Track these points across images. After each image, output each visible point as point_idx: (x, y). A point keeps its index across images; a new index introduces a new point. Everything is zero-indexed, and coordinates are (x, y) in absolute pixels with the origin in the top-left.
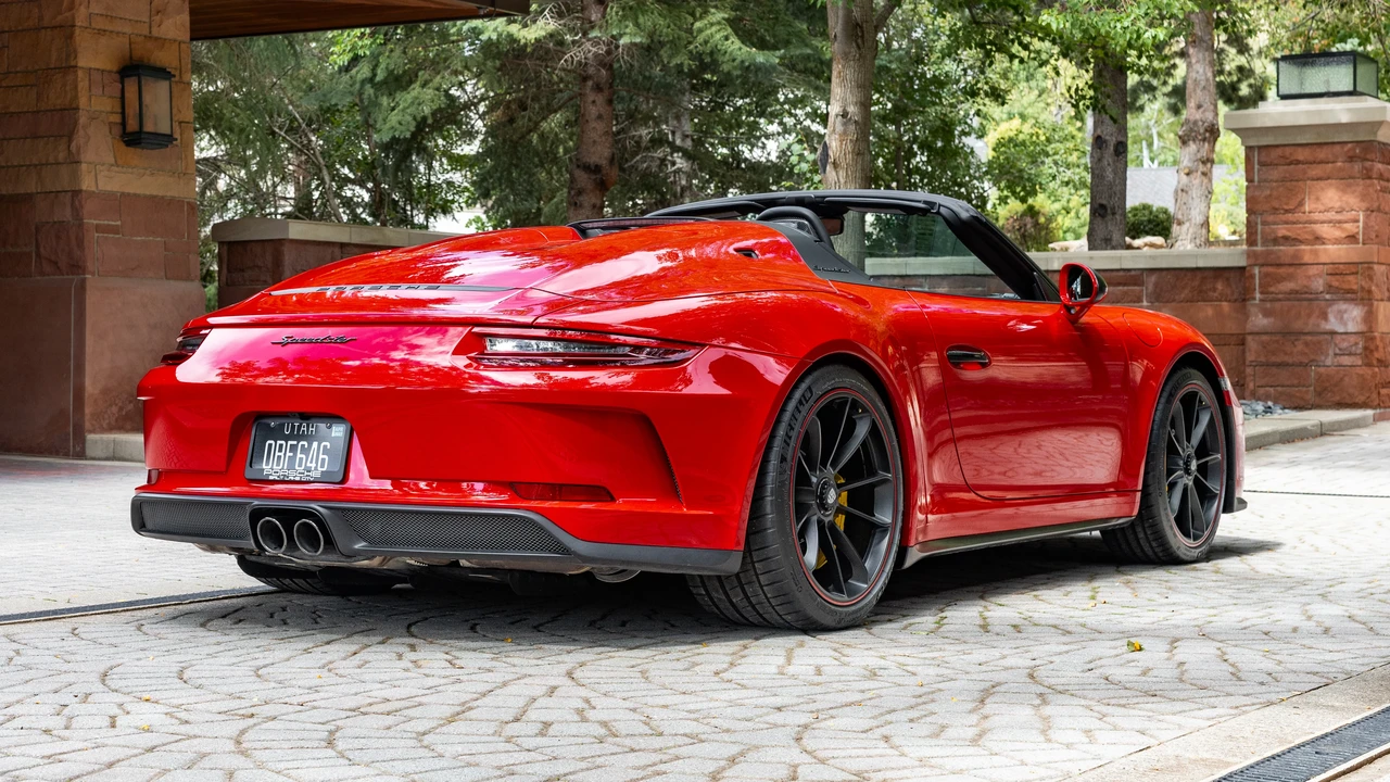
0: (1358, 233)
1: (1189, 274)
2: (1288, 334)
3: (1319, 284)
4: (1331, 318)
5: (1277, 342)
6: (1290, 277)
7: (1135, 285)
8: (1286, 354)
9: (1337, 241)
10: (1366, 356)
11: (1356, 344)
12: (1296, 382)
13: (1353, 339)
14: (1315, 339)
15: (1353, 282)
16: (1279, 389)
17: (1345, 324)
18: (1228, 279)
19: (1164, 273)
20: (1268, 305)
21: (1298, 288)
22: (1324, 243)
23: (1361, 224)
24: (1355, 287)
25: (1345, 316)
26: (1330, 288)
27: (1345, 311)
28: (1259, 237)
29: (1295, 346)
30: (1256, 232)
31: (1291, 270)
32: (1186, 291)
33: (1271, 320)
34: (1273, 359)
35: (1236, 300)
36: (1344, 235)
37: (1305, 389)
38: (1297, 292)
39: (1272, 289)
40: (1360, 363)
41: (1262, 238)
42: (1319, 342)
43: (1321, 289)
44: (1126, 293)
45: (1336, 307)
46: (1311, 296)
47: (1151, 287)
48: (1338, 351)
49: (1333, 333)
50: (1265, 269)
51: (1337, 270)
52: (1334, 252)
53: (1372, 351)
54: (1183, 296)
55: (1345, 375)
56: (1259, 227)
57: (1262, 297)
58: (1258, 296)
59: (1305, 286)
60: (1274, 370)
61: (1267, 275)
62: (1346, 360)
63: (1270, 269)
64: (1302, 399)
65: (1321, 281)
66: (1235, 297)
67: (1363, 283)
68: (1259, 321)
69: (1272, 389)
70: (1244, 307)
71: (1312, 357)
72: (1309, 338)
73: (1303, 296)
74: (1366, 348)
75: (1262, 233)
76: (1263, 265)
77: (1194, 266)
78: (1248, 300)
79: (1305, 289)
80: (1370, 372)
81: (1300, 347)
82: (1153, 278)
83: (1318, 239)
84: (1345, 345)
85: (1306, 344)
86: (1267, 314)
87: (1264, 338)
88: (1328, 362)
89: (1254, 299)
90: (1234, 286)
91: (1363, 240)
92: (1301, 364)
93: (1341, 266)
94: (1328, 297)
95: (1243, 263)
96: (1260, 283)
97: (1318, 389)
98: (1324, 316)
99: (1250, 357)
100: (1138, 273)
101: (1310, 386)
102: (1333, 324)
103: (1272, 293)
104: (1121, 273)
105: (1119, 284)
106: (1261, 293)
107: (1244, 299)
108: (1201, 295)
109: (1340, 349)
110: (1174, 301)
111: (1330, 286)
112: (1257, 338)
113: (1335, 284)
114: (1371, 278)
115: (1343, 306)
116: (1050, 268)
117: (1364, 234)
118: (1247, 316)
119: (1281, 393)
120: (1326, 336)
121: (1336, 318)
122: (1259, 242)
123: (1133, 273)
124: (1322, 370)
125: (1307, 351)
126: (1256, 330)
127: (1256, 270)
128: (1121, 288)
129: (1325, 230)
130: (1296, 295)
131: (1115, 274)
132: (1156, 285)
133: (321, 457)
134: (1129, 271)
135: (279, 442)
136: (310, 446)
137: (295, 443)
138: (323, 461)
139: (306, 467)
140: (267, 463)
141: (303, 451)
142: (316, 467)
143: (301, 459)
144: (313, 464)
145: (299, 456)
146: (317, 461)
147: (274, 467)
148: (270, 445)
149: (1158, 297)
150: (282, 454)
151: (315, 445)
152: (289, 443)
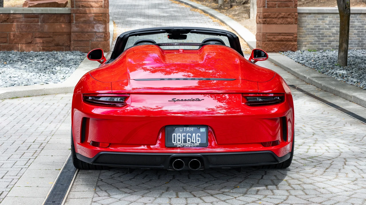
0: (102, 5)
1: (53, 15)
2: (82, 32)
3: (92, 19)
4: (95, 28)
5: (80, 34)
6: (84, 17)
7: (36, 18)
8: (83, 38)
9: (96, 7)
10: (105, 38)
11: (102, 35)
12: (86, 45)
13: (101, 34)
14: (91, 34)
15: (101, 18)
16: (81, 47)
17: (99, 30)
18: (64, 17)
19: (45, 15)
20: (77, 24)
21: (86, 20)
22: (93, 8)
23: (103, 3)
24: (102, 20)
25: (99, 28)
26: (95, 20)
27: (99, 26)
28: (75, 5)
29: (85, 36)
30: (74, 4)
31: (84, 15)
32: (52, 20)
33: (78, 28)
34: (79, 39)
35: (67, 23)
36: (98, 6)
37: (88, 47)
38: (86, 21)
39: (79, 20)
40: (103, 40)
41: (76, 6)
42: (92, 35)
43: (92, 20)
44: (34, 20)
45: (96, 25)
46: (89, 22)
47: (41, 19)
48: (97, 37)
49: (96, 32)
50: (76, 14)
51: (97, 15)
52: (95, 10)
53: (106, 37)
54: (51, 21)
55: (99, 43)
56: (75, 3)
57: (76, 22)
58: (74, 22)
59: (88, 19)
60: (79, 42)
61: (77, 16)
62: (99, 39)
63: (78, 14)
64: (88, 50)
65: (92, 18)
66: (67, 22)
67: (104, 19)
68: (74, 29)
69: (79, 48)
70: (71, 25)
71: (90, 39)
72: (89, 33)
74: (105, 36)
75: (76, 4)
76: (76, 13)
77: (55, 13)
78: (72, 23)
79: (88, 20)
80: (106, 43)
81: (86, 35)
82: (42, 16)
83: (92, 7)
84: (99, 35)
85: (88, 35)
86: (77, 27)
87: (76, 33)
88: (94, 40)
89: (73, 22)
90: (66, 19)
91: (104, 7)
92: (87, 41)
93: (98, 14)
94: (94, 22)
95: (69, 12)
96: (75, 18)
97: (92, 47)
98: (93, 28)
99: (72, 39)
100: (38, 14)
101: (89, 46)
102: (95, 30)
103: (79, 21)
104: (33, 15)
105: (32, 18)
106: (75, 21)
107: (70, 22)
108: (56, 21)
109: (98, 36)
110: (48, 23)
111: (95, 19)
112: (74, 33)
113: (96, 19)
114: (106, 18)
115: (98, 25)
116: (10, 13)
117: (104, 5)
118: (71, 28)
119: (81, 49)
120: (94, 33)
121: (96, 28)
122: (75, 7)
123: (36, 14)
124: (93, 42)
125: (89, 37)
126: (74, 31)
127: (74, 15)
129: (93, 4)
130: (85, 22)
131: (30, 15)
132: (43, 18)
133: (197, 138)
134: (35, 14)
135: (178, 134)
136: (192, 135)
137: (185, 134)
138: (198, 140)
139: (191, 142)
140: (174, 141)
141: (189, 136)
142: (196, 142)
143: (189, 140)
144: (194, 141)
145: (188, 138)
146: (196, 140)
147: (178, 142)
148: (174, 135)
149: (44, 21)
150: (180, 138)
151: (194, 135)
152: (183, 134)
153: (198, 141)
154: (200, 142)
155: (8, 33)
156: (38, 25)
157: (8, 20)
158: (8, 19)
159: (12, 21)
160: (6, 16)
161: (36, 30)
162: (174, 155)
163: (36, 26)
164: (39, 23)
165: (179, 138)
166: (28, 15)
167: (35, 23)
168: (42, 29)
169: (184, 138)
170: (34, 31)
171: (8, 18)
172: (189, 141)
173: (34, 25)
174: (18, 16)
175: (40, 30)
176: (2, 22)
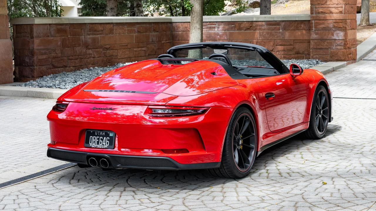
0: (342, 11)
1: (294, 22)
2: (322, 40)
3: (331, 26)
4: (335, 35)
5: (319, 42)
6: (323, 24)
7: (278, 25)
8: (322, 45)
9: (337, 13)
10: (345, 46)
11: (342, 43)
12: (325, 54)
13: (341, 41)
14: (330, 41)
15: (341, 25)
16: (320, 56)
17: (339, 37)
18: (305, 24)
19: (286, 22)
20: (317, 31)
21: (325, 27)
22: (333, 14)
23: (343, 8)
24: (342, 26)
25: (339, 35)
26: (334, 27)
27: (339, 33)
28: (314, 12)
29: (324, 43)
30: (313, 10)
31: (323, 21)
32: (293, 27)
33: (318, 36)
34: (318, 47)
35: (307, 30)
36: (338, 11)
37: (327, 56)
38: (325, 28)
39: (318, 27)
40: (343, 48)
41: (315, 12)
42: (331, 42)
43: (332, 27)
44: (275, 28)
45: (336, 32)
46: (329, 29)
47: (282, 26)
48: (337, 45)
49: (335, 40)
50: (316, 21)
51: (336, 21)
52: (336, 16)
53: (346, 45)
54: (292, 28)
55: (339, 52)
56: (314, 9)
57: (315, 29)
58: (314, 29)
59: (327, 26)
60: (319, 50)
61: (316, 23)
62: (339, 47)
63: (317, 21)
64: (326, 58)
65: (332, 25)
66: (307, 29)
67: (344, 25)
68: (314, 36)
69: (318, 56)
70: (310, 32)
71: (329, 46)
72: (328, 41)
73: (327, 29)
74: (345, 44)
75: (315, 10)
76: (315, 20)
77: (295, 20)
78: (311, 30)
79: (328, 27)
80: (346, 51)
81: (326, 43)
82: (283, 23)
83: (331, 13)
84: (339, 43)
85: (328, 43)
86: (316, 34)
87: (315, 41)
88: (334, 48)
89: (313, 30)
90: (307, 26)
91: (344, 13)
92: (326, 49)
93: (338, 20)
94: (334, 29)
95: (309, 19)
96: (314, 25)
97: (331, 56)
98: (333, 35)
99: (311, 47)
100: (279, 22)
101: (329, 55)
102: (335, 37)
103: (318, 28)
104: (274, 22)
105: (273, 25)
106: (315, 28)
107: (309, 29)
108: (297, 29)
109: (337, 44)
110: (289, 30)
111: (335, 26)
112: (313, 41)
113: (336, 25)
114: (346, 24)
115: (338, 32)
116: (253, 21)
117: (344, 11)
118: (310, 35)
119: (321, 57)
120: (333, 41)
121: (336, 35)
122: (314, 13)
123: (277, 22)
124: (332, 50)
125: (328, 45)
126: (313, 39)
127: (313, 21)
128: (274, 26)
129: (333, 10)
130: (325, 29)
131: (272, 22)
132: (284, 25)
133: (107, 141)
134: (276, 21)
135: (94, 137)
136: (103, 138)
137: (99, 137)
138: (108, 142)
139: (103, 144)
140: (91, 143)
141: (101, 139)
142: (106, 145)
143: (101, 142)
144: (105, 144)
145: (100, 141)
146: (106, 143)
147: (93, 144)
148: (91, 138)
149: (285, 29)
150: (95, 140)
151: (105, 138)
152: (97, 137)
154: (108, 145)
155: (251, 40)
156: (280, 33)
157: (251, 28)
158: (251, 27)
159: (254, 29)
160: (249, 24)
161: (277, 37)
162: (88, 154)
163: (278, 34)
164: (281, 31)
165: (94, 140)
166: (270, 22)
167: (277, 30)
168: (283, 37)
169: (98, 140)
170: (276, 38)
171: (251, 25)
172: (101, 144)
173: (276, 32)
174: (260, 23)
175: (281, 37)
176: (245, 30)
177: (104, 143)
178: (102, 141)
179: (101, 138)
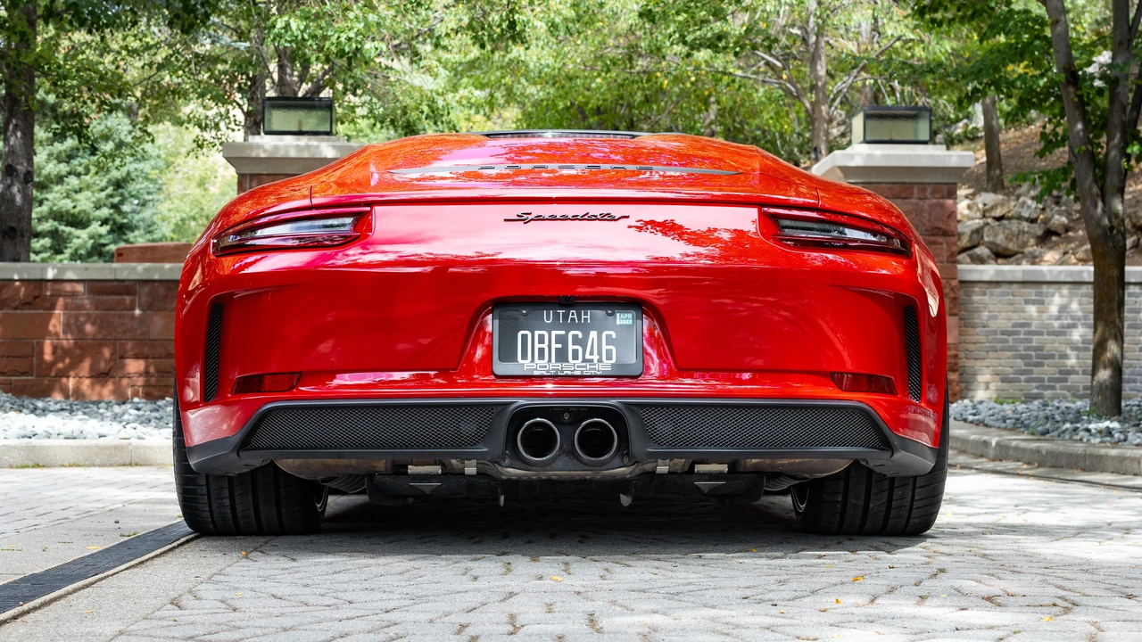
7: (127, 294)
19: (156, 285)
32: (177, 301)
44: (119, 302)
47: (143, 297)
54: (174, 305)
82: (146, 289)
100: (132, 283)
104: (116, 284)
105: (113, 293)
110: (165, 309)
116: (45, 278)
123: (126, 283)
128: (114, 297)
131: (108, 284)
132: (149, 295)
133: (605, 347)
134: (123, 281)
135: (537, 333)
136: (586, 336)
137: (563, 332)
138: (609, 353)
139: (584, 360)
140: (524, 356)
141: (576, 340)
142: (600, 361)
143: (575, 353)
144: (595, 357)
145: (571, 347)
146: (600, 353)
147: (537, 360)
148: (525, 337)
149: (149, 307)
150: (545, 346)
151: (593, 334)
152: (554, 333)
153: (609, 358)
154: (614, 361)
155: (35, 341)
156: (133, 317)
157: (37, 301)
158: (35, 298)
159: (48, 305)
160: (31, 287)
161: (125, 332)
162: (521, 401)
163: (127, 321)
164: (137, 312)
165: (541, 346)
166: (99, 284)
167: (123, 310)
168: (145, 329)
169: (560, 346)
170: (120, 336)
171: (36, 293)
172: (575, 357)
173: (121, 316)
174: (68, 287)
175: (139, 332)
176: (16, 308)
177: (591, 353)
178: (580, 348)
179: (575, 337)
